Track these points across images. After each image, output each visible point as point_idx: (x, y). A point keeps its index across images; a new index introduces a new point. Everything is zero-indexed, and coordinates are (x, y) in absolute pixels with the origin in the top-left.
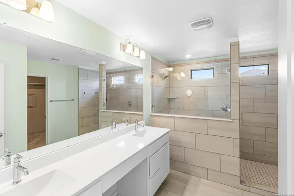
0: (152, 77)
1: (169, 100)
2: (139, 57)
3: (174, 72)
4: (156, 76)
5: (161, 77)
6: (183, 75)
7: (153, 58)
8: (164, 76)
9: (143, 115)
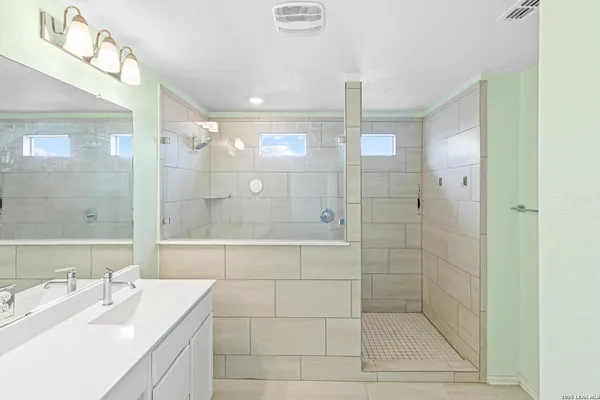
0: (163, 141)
1: (209, 201)
2: (117, 76)
3: (220, 134)
4: (173, 140)
5: (188, 145)
6: (239, 144)
7: (164, 92)
8: (196, 144)
9: (131, 246)
